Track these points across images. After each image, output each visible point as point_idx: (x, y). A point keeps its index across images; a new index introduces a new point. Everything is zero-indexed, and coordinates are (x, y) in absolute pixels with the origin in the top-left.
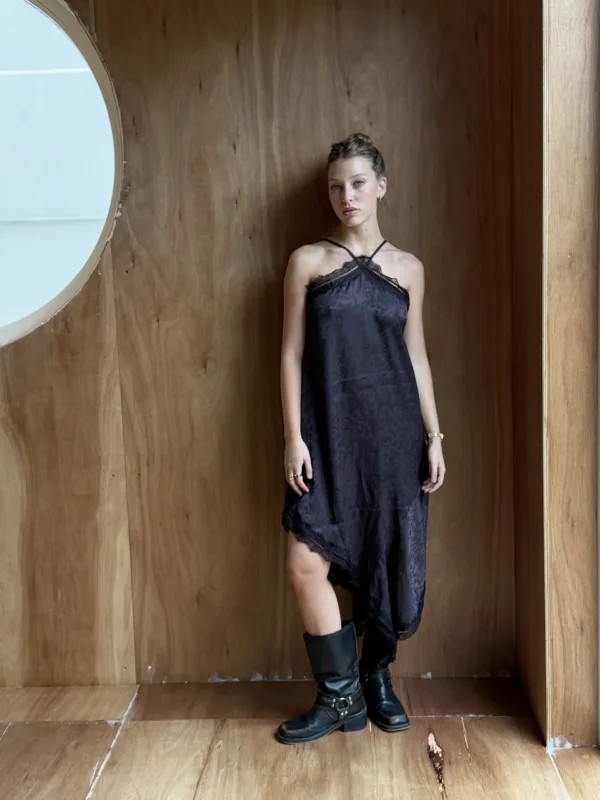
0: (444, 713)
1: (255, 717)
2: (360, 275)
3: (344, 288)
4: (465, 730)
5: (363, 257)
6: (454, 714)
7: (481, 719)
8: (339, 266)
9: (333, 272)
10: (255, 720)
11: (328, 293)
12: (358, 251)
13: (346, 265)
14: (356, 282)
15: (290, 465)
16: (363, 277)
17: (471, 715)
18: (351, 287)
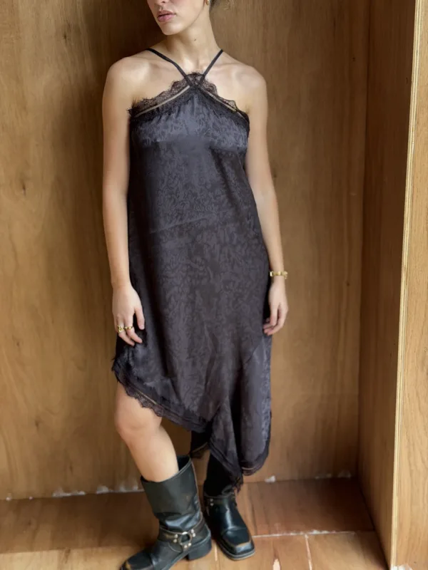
0: (289, 530)
1: (100, 545)
2: (192, 98)
3: (173, 115)
4: (309, 554)
5: (195, 75)
6: (298, 531)
7: (325, 535)
8: (166, 87)
9: (160, 95)
10: (100, 550)
11: (154, 122)
12: (189, 67)
13: (175, 84)
14: (188, 107)
15: (119, 316)
16: (196, 100)
17: (315, 532)
18: (182, 113)
